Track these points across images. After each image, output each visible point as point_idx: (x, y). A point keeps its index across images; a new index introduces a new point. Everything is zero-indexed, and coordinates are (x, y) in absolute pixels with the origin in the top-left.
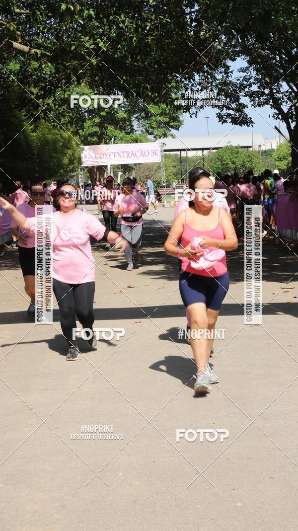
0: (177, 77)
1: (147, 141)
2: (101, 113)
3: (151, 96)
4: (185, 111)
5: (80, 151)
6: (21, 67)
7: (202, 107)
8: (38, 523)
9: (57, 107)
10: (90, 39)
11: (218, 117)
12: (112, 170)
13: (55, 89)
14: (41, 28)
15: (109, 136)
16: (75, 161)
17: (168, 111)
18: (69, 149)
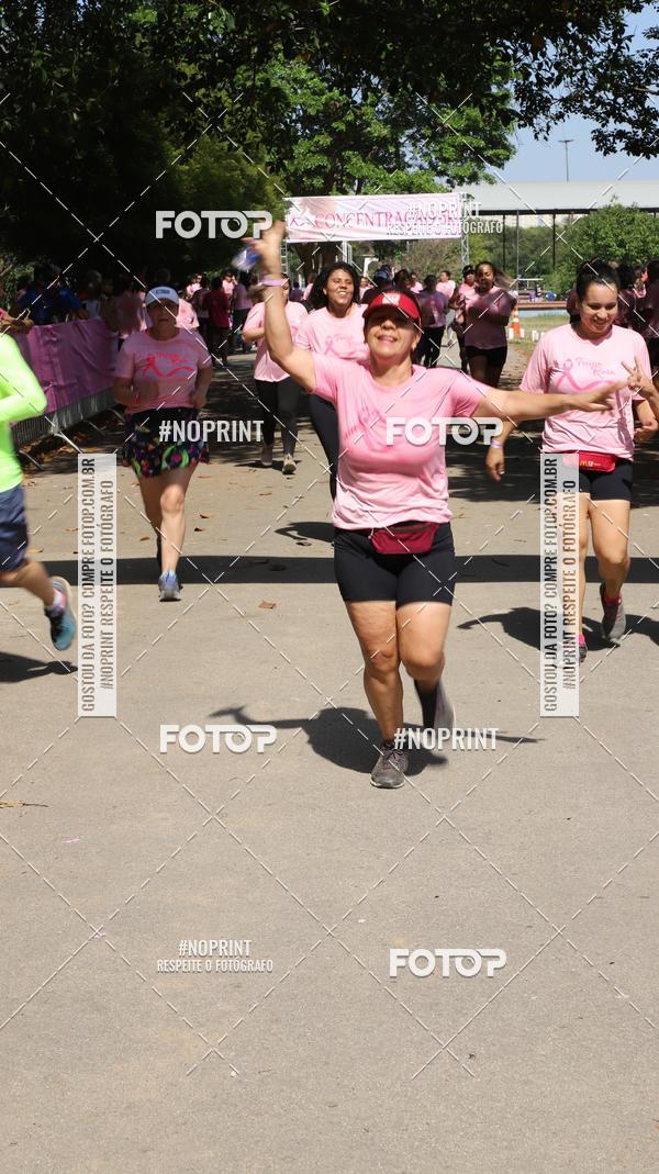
0: (506, 48)
1: (432, 189)
2: (335, 125)
5: (283, 209)
6: (159, 17)
7: (560, 116)
9: (238, 105)
11: (596, 138)
12: (351, 251)
13: (234, 67)
15: (348, 176)
17: (483, 124)
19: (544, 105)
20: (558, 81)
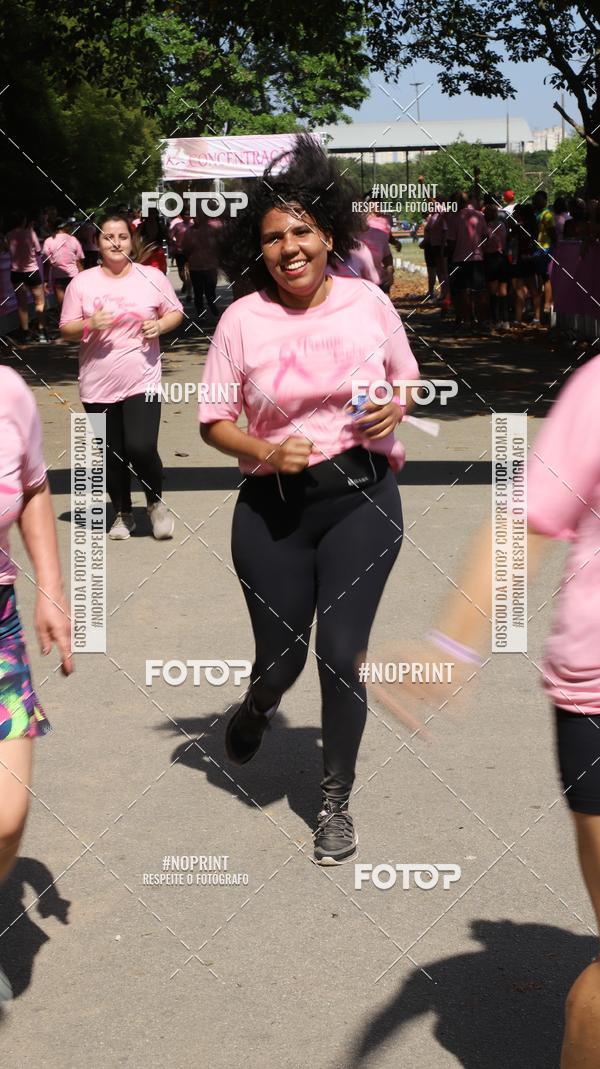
1: (296, 129)
2: (202, 72)
4: (374, 67)
5: (158, 150)
7: (408, 61)
9: (115, 54)
11: (442, 81)
12: (223, 188)
13: (111, 19)
15: (218, 118)
16: (149, 169)
17: (339, 69)
18: (138, 143)
19: (394, 50)
20: (405, 29)
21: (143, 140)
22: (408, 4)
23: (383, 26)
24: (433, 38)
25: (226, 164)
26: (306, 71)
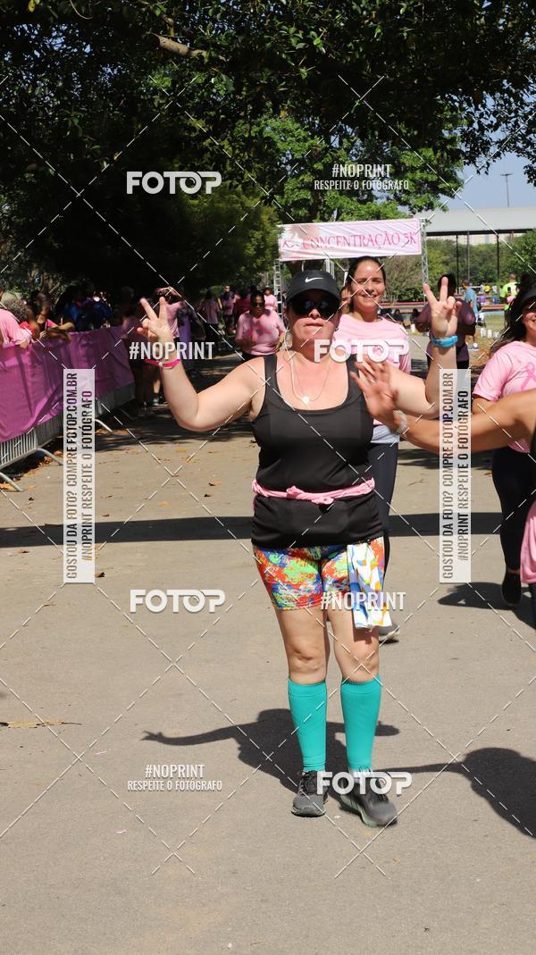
0: (454, 101)
1: (397, 215)
2: (315, 166)
3: (406, 134)
4: (467, 161)
5: (275, 234)
6: (174, 83)
7: (498, 155)
8: (188, 900)
9: (237, 151)
10: (297, 32)
11: (528, 172)
12: (333, 267)
13: (234, 121)
14: (210, 12)
15: (328, 207)
16: (267, 251)
17: (435, 162)
18: (257, 229)
19: (485, 146)
20: (496, 127)
21: (262, 226)
22: (498, 105)
23: (476, 126)
24: (519, 135)
25: (335, 246)
26: (407, 165)
